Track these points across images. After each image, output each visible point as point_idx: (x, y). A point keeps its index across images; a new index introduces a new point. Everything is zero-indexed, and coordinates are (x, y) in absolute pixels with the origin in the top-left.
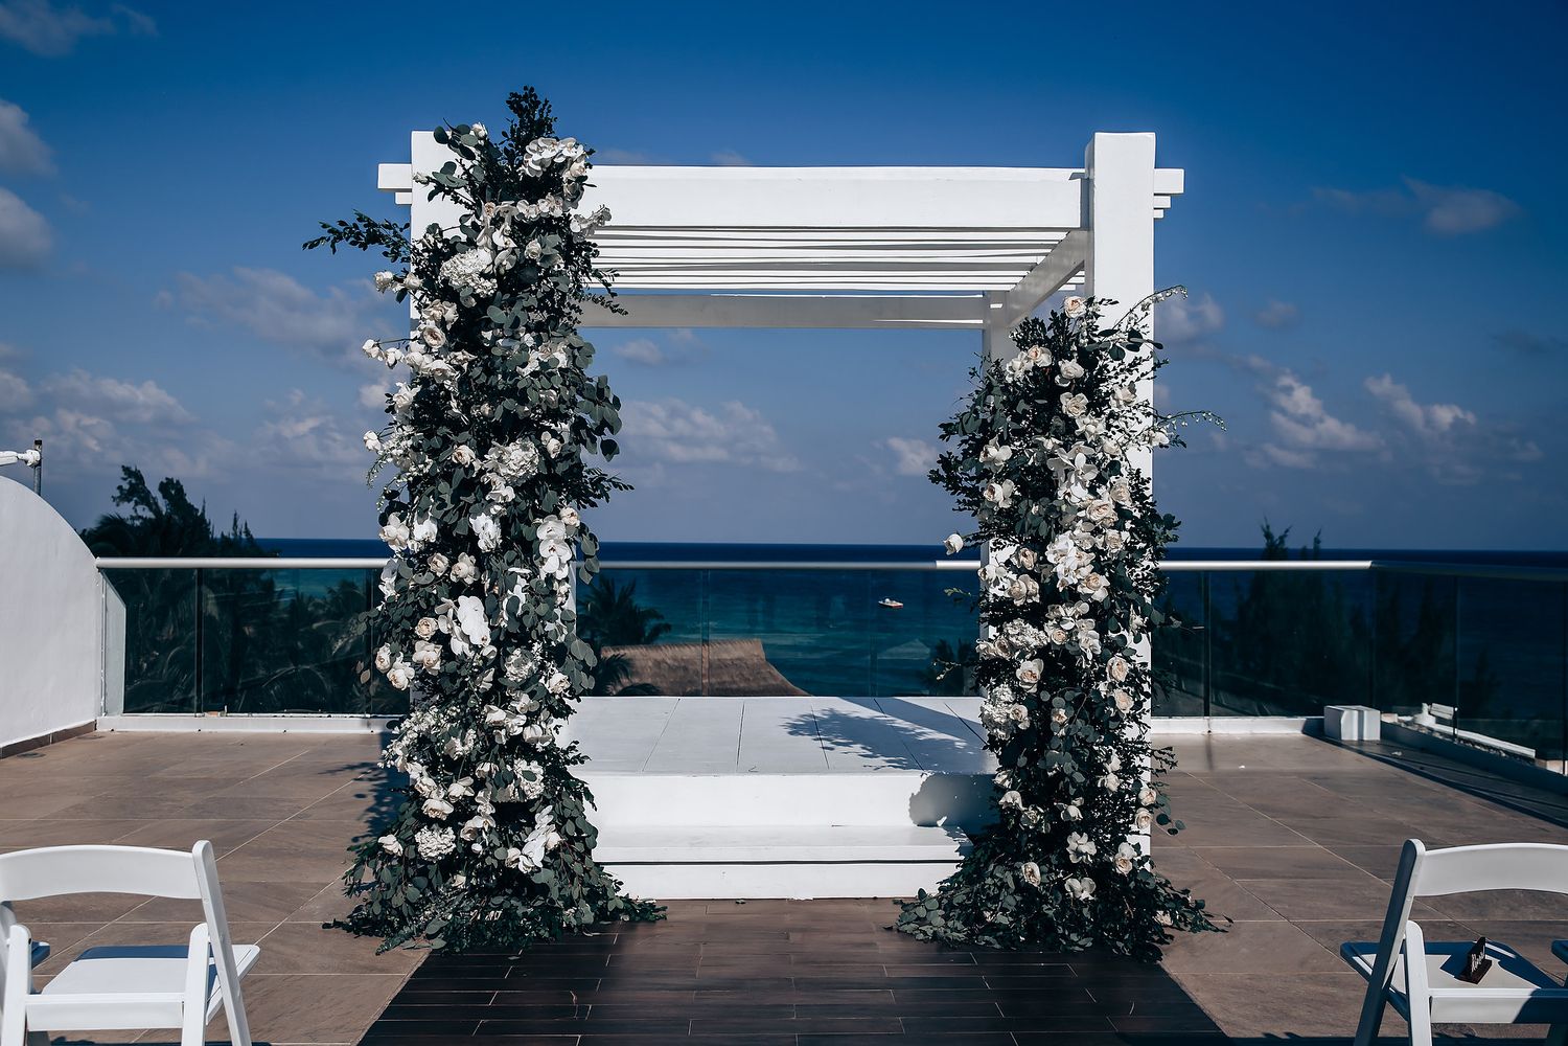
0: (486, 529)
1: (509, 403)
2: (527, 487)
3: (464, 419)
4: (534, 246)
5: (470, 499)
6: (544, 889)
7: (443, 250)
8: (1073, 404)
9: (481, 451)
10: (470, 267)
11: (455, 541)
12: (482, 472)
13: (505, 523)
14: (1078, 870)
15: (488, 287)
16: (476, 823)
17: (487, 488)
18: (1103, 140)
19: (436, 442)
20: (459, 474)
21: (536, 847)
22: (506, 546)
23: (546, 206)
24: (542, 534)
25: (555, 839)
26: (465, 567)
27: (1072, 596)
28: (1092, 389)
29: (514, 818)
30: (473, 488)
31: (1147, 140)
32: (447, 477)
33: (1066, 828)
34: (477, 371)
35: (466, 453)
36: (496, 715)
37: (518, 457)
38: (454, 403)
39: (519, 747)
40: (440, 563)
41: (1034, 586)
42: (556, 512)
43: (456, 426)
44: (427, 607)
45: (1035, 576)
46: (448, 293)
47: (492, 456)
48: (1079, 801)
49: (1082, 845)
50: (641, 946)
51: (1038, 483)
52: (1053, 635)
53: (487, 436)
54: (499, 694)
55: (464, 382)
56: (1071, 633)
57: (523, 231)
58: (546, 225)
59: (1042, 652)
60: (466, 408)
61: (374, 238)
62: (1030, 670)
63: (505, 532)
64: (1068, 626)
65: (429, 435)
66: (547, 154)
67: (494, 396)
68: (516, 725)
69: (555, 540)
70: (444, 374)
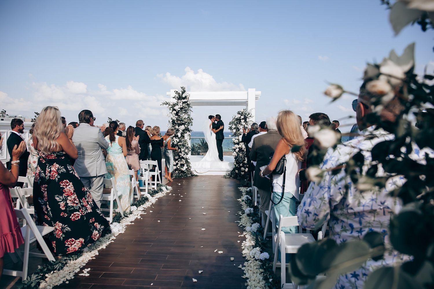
0: (179, 135)
1: (181, 122)
2: (183, 130)
3: (177, 123)
4: (184, 105)
5: (177, 131)
6: (185, 173)
7: (174, 105)
8: (243, 121)
9: (179, 127)
10: (177, 108)
12: (179, 129)
13: (181, 134)
14: (243, 171)
15: (179, 109)
16: (178, 165)
17: (179, 131)
18: (249, 89)
19: (174, 126)
20: (176, 129)
21: (184, 168)
22: (181, 136)
23: (185, 100)
24: (185, 135)
25: (187, 167)
28: (245, 119)
29: (182, 165)
30: (178, 130)
31: (254, 89)
32: (175, 129)
33: (241, 167)
34: (178, 118)
35: (177, 127)
36: (180, 154)
37: (182, 127)
38: (176, 121)
39: (183, 158)
41: (238, 141)
42: (186, 133)
43: (176, 124)
45: (238, 140)
46: (175, 110)
47: (180, 127)
48: (242, 164)
51: (238, 129)
52: (240, 146)
53: (179, 125)
54: (181, 152)
55: (177, 119)
56: (242, 146)
57: (183, 103)
58: (185, 102)
59: (239, 148)
60: (177, 122)
61: (167, 104)
62: (237, 150)
63: (181, 135)
64: (241, 145)
65: (173, 125)
66: (185, 95)
67: (180, 121)
68: (182, 155)
69: (186, 136)
70: (175, 119)
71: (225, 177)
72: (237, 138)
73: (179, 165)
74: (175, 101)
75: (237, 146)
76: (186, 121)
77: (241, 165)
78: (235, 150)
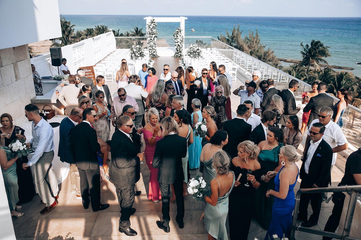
0: (152, 39)
4: (154, 26)
6: (155, 55)
8: (179, 33)
10: (151, 27)
11: (151, 40)
21: (155, 53)
23: (154, 23)
26: (151, 41)
27: (179, 42)
28: (180, 32)
33: (178, 53)
35: (151, 36)
37: (154, 36)
39: (154, 49)
40: (150, 40)
44: (150, 43)
49: (179, 53)
50: (159, 58)
51: (177, 36)
53: (153, 34)
56: (179, 44)
62: (177, 45)
69: (155, 39)
70: (150, 32)
71: (172, 57)
72: (177, 40)
73: (153, 52)
74: (149, 24)
75: (177, 44)
76: (155, 33)
77: (179, 52)
78: (176, 45)
